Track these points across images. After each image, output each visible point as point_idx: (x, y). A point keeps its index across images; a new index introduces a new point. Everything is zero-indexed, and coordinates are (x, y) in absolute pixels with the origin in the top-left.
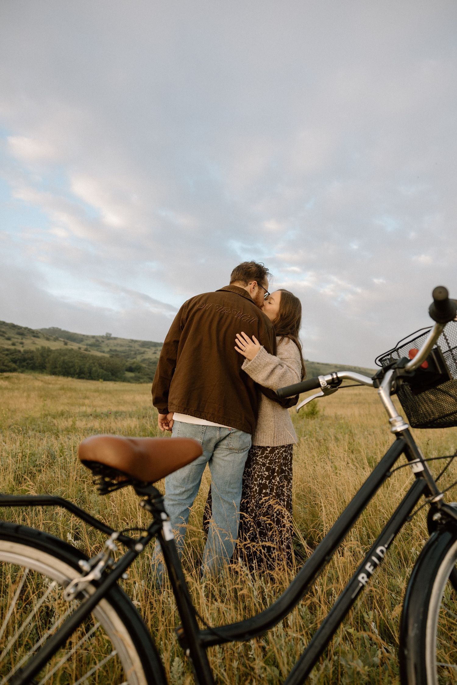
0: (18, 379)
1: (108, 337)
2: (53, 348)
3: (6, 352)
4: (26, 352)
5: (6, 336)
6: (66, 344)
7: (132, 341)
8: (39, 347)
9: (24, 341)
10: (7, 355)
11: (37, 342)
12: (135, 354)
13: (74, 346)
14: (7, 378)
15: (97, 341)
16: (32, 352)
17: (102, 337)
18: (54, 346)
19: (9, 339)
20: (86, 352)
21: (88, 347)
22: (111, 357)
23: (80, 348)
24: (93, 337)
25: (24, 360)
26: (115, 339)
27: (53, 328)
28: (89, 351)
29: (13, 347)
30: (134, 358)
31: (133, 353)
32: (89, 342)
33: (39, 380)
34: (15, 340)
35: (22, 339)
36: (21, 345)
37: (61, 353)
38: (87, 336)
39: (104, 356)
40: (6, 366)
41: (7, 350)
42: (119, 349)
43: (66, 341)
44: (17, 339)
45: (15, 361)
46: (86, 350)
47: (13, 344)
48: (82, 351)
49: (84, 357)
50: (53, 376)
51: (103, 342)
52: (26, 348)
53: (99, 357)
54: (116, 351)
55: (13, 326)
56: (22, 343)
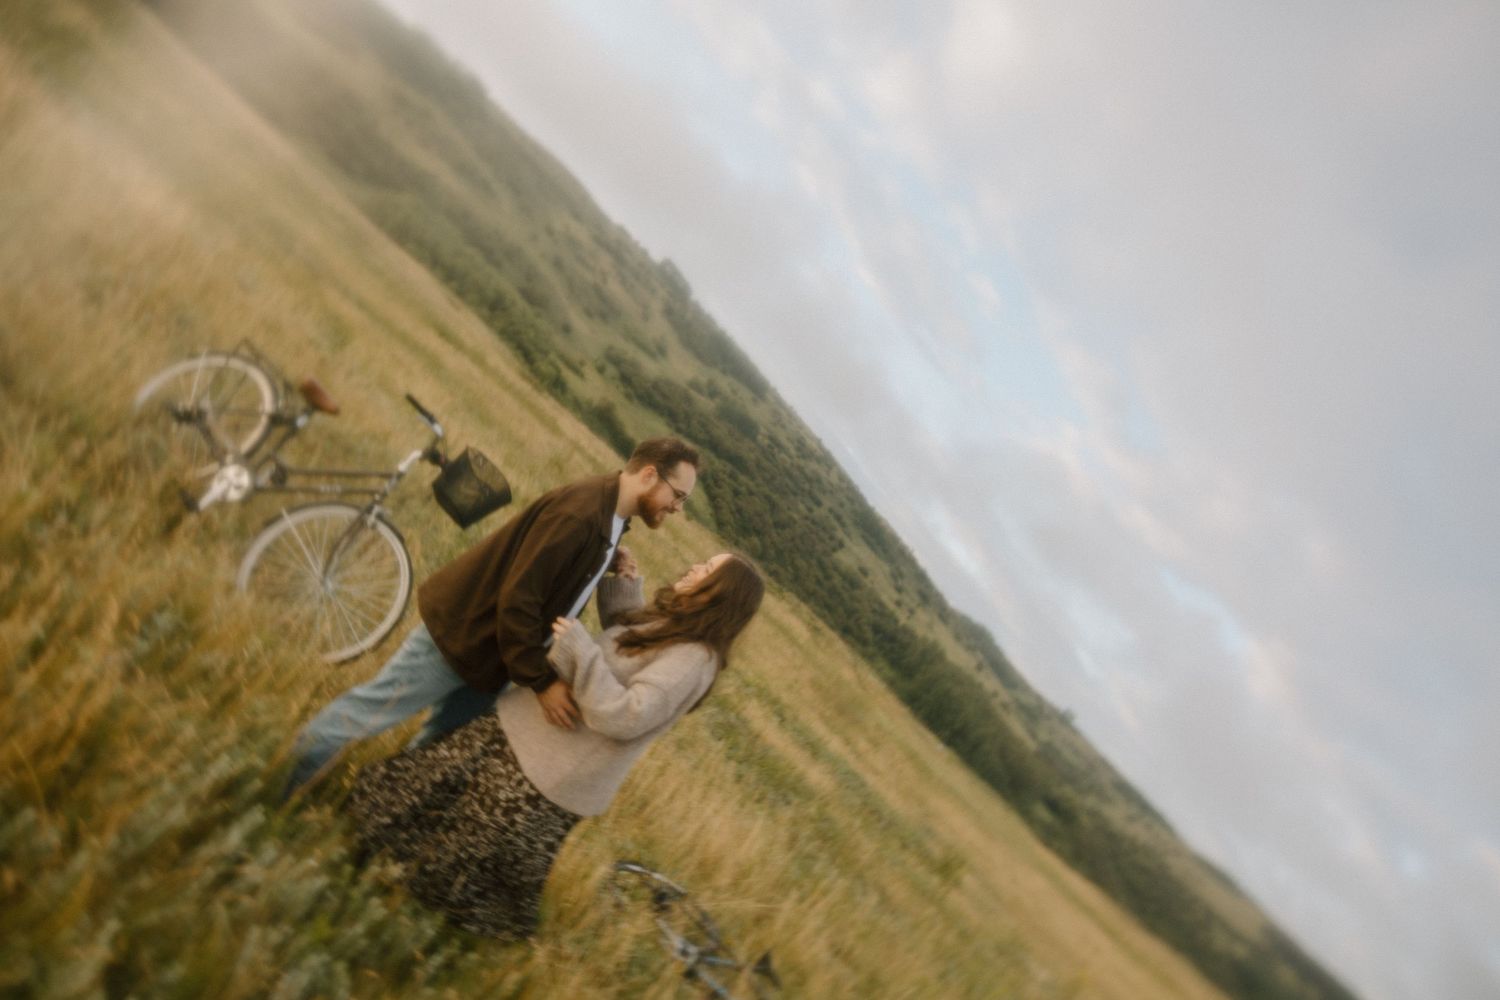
0: (830, 644)
1: (1064, 719)
2: (951, 658)
3: (876, 606)
4: (906, 630)
5: (900, 583)
6: (979, 667)
7: (1105, 764)
8: (931, 637)
9: (919, 611)
10: (874, 611)
11: (936, 629)
12: (1090, 789)
13: (989, 683)
14: (815, 630)
15: (1040, 709)
16: (913, 637)
17: (1055, 711)
18: (957, 656)
19: (899, 590)
20: (999, 709)
21: (1014, 705)
22: (1037, 754)
24: (1039, 698)
25: (892, 639)
26: (1075, 732)
27: (984, 629)
28: (1008, 713)
29: (891, 606)
30: (1079, 793)
31: (1087, 782)
32: (1022, 700)
34: (907, 599)
35: (918, 606)
36: (907, 614)
37: (957, 676)
38: (1028, 688)
39: (1024, 743)
41: (882, 604)
42: (1067, 754)
43: (986, 664)
44: (911, 599)
45: (877, 629)
46: (1005, 706)
47: (898, 604)
48: (995, 703)
49: (987, 713)
51: (1048, 719)
52: (912, 623)
54: (1057, 752)
55: (921, 577)
56: (912, 612)
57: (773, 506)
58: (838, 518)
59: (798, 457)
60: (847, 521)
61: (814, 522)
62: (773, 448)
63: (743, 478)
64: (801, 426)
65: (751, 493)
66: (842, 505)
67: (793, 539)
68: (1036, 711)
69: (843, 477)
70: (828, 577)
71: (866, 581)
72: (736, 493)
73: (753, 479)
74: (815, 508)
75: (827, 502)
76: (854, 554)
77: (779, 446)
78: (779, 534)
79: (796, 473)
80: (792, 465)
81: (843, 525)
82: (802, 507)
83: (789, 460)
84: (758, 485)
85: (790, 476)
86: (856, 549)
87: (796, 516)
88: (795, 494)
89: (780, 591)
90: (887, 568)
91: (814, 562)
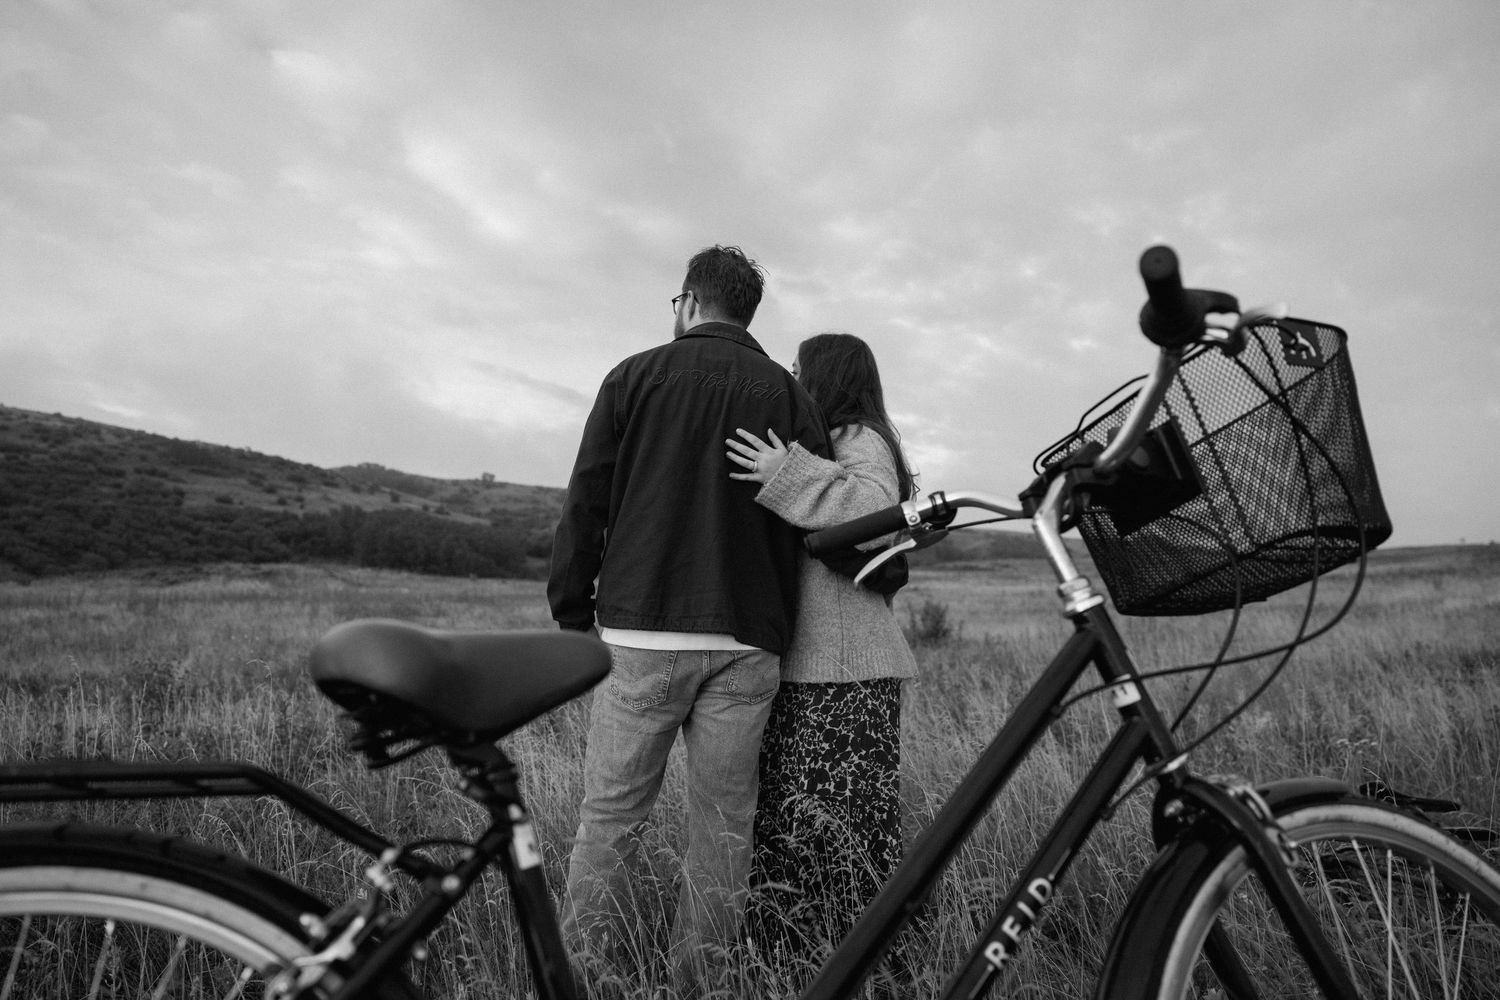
0: (292, 575)
1: (488, 482)
2: (368, 509)
3: (266, 520)
4: (309, 518)
5: (266, 484)
6: (395, 499)
7: (540, 489)
8: (337, 507)
9: (305, 494)
10: (268, 525)
11: (333, 497)
12: (547, 518)
13: (414, 503)
15: (464, 491)
16: (321, 518)
17: (475, 482)
18: (372, 503)
19: (271, 490)
20: (440, 517)
21: (445, 505)
22: (496, 525)
23: (426, 508)
24: (455, 483)
25: (306, 536)
26: (503, 485)
27: (368, 465)
28: (447, 513)
29: (280, 509)
30: (543, 527)
31: (542, 515)
32: (447, 494)
33: (336, 578)
34: (285, 493)
35: (300, 490)
36: (299, 504)
37: (385, 518)
38: (442, 482)
39: (479, 524)
40: (266, 549)
41: (269, 514)
42: (512, 507)
43: (396, 491)
44: (289, 490)
45: (284, 539)
46: (440, 511)
47: (282, 502)
48: (431, 512)
49: (436, 528)
50: (369, 570)
51: (477, 492)
52: (309, 509)
53: (468, 526)
54: (504, 512)
55: (279, 463)
56: (300, 499)
57: (75, 511)
58: (153, 473)
59: (52, 446)
60: (165, 469)
61: (132, 494)
62: (16, 458)
63: (13, 510)
64: (25, 415)
65: (39, 517)
66: (143, 458)
67: (128, 525)
68: (463, 494)
69: (119, 432)
70: (197, 532)
71: (236, 506)
72: (21, 529)
73: (26, 502)
74: (120, 480)
75: (127, 467)
76: (202, 492)
77: (19, 450)
78: (107, 532)
79: (66, 463)
80: (52, 458)
81: (164, 475)
82: (105, 490)
83: (46, 457)
84: (37, 504)
85: (64, 470)
86: (197, 487)
87: (109, 503)
88: (87, 483)
89: (198, 570)
90: (243, 481)
91: (170, 529)
